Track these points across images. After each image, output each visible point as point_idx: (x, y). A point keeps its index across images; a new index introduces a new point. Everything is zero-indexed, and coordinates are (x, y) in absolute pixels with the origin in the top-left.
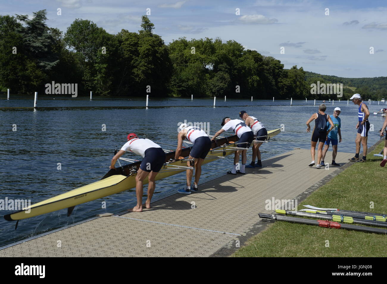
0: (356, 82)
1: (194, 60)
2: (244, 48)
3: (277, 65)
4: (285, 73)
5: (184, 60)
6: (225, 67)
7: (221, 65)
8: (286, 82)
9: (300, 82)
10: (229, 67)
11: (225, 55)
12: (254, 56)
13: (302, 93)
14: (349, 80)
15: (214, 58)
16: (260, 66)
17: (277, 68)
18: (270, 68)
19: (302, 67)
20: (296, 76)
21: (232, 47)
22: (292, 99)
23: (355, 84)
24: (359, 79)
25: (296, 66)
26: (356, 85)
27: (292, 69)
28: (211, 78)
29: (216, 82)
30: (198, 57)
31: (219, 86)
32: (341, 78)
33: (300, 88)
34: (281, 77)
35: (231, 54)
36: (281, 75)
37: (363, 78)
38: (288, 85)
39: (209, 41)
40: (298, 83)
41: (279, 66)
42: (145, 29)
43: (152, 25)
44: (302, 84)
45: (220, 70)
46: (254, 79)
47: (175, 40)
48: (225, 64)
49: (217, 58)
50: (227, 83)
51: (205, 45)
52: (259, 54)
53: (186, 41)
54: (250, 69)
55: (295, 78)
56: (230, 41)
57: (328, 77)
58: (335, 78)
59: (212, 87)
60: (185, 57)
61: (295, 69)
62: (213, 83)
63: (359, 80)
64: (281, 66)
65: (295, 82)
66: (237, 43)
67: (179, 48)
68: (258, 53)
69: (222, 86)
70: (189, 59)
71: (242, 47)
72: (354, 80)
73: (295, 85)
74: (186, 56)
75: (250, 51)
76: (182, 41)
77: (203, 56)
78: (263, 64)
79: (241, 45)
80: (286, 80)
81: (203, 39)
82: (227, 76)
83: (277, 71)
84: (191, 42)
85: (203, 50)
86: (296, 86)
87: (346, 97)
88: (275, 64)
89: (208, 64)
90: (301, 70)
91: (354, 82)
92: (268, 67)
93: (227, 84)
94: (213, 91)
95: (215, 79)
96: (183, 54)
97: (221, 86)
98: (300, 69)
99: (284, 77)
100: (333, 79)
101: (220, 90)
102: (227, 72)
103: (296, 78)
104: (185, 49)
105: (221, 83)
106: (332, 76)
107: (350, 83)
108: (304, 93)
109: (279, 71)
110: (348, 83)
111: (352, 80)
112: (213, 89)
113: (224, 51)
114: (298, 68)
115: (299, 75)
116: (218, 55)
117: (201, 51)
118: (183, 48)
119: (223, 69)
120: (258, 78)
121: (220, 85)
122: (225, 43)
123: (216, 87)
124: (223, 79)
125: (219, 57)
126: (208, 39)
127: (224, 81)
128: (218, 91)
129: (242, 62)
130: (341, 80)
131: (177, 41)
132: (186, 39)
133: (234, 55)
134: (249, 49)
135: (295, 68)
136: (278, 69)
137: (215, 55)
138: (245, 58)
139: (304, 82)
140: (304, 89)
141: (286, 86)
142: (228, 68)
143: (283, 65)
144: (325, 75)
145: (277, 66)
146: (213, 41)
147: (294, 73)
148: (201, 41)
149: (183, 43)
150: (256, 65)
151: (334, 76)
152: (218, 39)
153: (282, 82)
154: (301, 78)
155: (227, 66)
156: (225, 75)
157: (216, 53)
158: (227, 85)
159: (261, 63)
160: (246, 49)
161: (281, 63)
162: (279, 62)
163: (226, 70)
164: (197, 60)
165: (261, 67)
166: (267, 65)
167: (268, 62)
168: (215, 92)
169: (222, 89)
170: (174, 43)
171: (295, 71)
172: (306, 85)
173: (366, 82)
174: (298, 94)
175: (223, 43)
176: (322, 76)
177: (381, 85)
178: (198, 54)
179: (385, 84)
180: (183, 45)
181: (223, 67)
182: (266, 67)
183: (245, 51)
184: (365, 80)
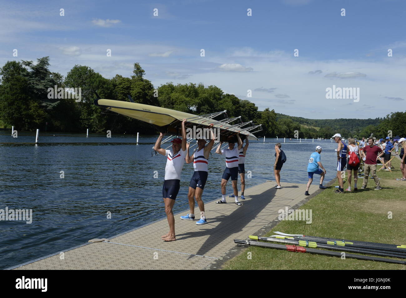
1: (180, 102)
2: (223, 93)
4: (259, 115)
5: (171, 102)
7: (203, 107)
9: (272, 122)
10: (210, 109)
11: (207, 98)
12: (232, 99)
13: (273, 132)
14: (314, 121)
15: (197, 101)
17: (252, 110)
18: (245, 110)
20: (268, 117)
21: (213, 91)
22: (265, 137)
24: (322, 120)
25: (269, 108)
26: (320, 125)
27: (265, 111)
30: (183, 100)
32: (307, 120)
33: (272, 128)
34: (255, 118)
35: (212, 98)
36: (255, 117)
37: (325, 120)
39: (193, 86)
40: (270, 123)
42: (137, 75)
43: (143, 71)
44: (273, 124)
45: (202, 111)
47: (163, 85)
48: (206, 106)
49: (200, 101)
51: (189, 89)
52: (236, 98)
53: (173, 86)
54: (229, 111)
55: (267, 119)
56: (211, 86)
57: (296, 118)
58: (302, 120)
60: (171, 100)
65: (267, 122)
66: (217, 88)
67: (166, 91)
68: (236, 97)
70: (175, 101)
71: (221, 91)
72: (318, 121)
73: (267, 125)
74: (173, 99)
75: (228, 95)
76: (169, 85)
77: (187, 99)
78: (240, 106)
80: (260, 121)
81: (188, 84)
83: (252, 112)
84: (178, 86)
85: (188, 94)
86: (269, 126)
87: (312, 135)
88: (251, 107)
89: (192, 106)
90: (273, 112)
91: (318, 123)
92: (244, 109)
96: (170, 97)
98: (272, 111)
99: (258, 118)
100: (300, 120)
103: (269, 119)
104: (172, 92)
106: (299, 117)
107: (314, 123)
108: (276, 132)
109: (254, 113)
110: (313, 124)
111: (316, 121)
113: (206, 95)
114: (270, 110)
115: (271, 117)
116: (201, 98)
117: (186, 94)
118: (170, 91)
119: (205, 110)
122: (207, 88)
125: (202, 100)
126: (192, 84)
129: (222, 104)
130: (308, 121)
131: (164, 86)
132: (173, 84)
133: (215, 98)
134: (228, 93)
135: (267, 110)
136: (253, 111)
137: (198, 98)
138: (224, 101)
139: (276, 123)
140: (275, 128)
143: (257, 108)
144: (294, 116)
145: (252, 109)
146: (197, 86)
147: (267, 114)
148: (186, 86)
149: (170, 87)
150: (234, 107)
151: (301, 118)
152: (200, 84)
154: (273, 119)
155: (209, 108)
157: (199, 96)
159: (238, 106)
160: (225, 93)
161: (256, 106)
162: (254, 104)
163: (208, 111)
164: (182, 102)
165: (238, 109)
166: (243, 107)
167: (244, 104)
170: (162, 87)
171: (268, 113)
172: (277, 125)
173: (328, 123)
174: (270, 133)
175: (205, 88)
176: (291, 118)
177: (341, 125)
178: (183, 97)
179: (345, 125)
180: (170, 89)
181: (205, 109)
182: (242, 109)
183: (224, 95)
184: (327, 121)
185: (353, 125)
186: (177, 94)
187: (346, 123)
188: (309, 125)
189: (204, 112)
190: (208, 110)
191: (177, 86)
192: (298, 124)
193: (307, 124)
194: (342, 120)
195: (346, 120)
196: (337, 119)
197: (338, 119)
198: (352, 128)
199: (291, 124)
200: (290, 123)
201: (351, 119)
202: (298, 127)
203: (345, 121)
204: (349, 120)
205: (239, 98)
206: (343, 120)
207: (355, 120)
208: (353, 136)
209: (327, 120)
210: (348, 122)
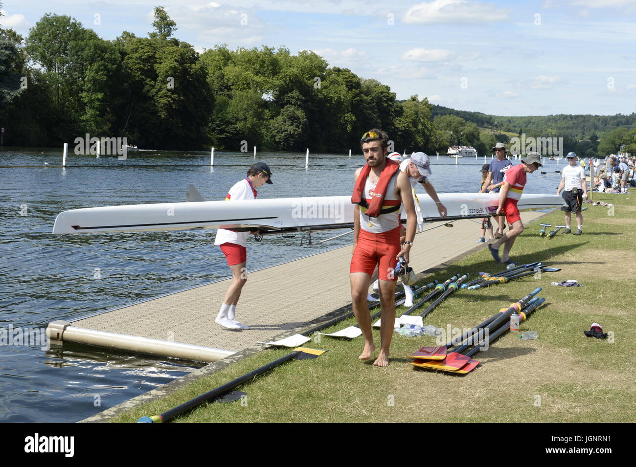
0: (517, 123)
1: (244, 84)
2: (327, 65)
3: (384, 94)
4: (399, 109)
5: (225, 85)
6: (297, 98)
7: (289, 94)
8: (400, 124)
9: (423, 124)
10: (304, 98)
11: (297, 76)
12: (346, 78)
14: (505, 120)
15: (277, 82)
16: (357, 95)
17: (384, 99)
18: (371, 100)
19: (426, 98)
20: (416, 113)
21: (307, 63)
23: (515, 127)
24: (522, 118)
25: (417, 96)
26: (516, 129)
27: (409, 100)
28: (272, 117)
29: (283, 124)
30: (249, 80)
31: (287, 131)
32: (491, 117)
33: (423, 135)
34: (391, 115)
35: (307, 75)
36: (391, 113)
37: (529, 117)
38: (403, 128)
39: (268, 52)
40: (420, 127)
41: (387, 96)
42: (161, 31)
43: (173, 24)
44: (426, 127)
45: (288, 102)
46: (346, 118)
47: (207, 50)
48: (295, 94)
49: (282, 82)
50: (301, 126)
51: (261, 58)
52: (354, 76)
53: (227, 52)
54: (339, 102)
55: (414, 117)
56: (305, 52)
57: (470, 115)
58: (480, 117)
59: (274, 133)
60: (226, 81)
61: (415, 102)
62: (276, 125)
63: (523, 120)
64: (391, 95)
65: (415, 124)
66: (316, 56)
67: (215, 63)
68: (353, 74)
69: (292, 132)
70: (234, 83)
71: (324, 62)
72: (514, 120)
73: (415, 129)
74: (229, 78)
75: (338, 71)
76: (220, 50)
77: (259, 79)
78: (361, 92)
79: (322, 59)
80: (400, 121)
81: (258, 48)
82: (300, 113)
83: (384, 105)
84: (237, 52)
85: (258, 67)
86: (417, 132)
88: (382, 93)
89: (267, 91)
90: (425, 103)
91: (513, 124)
92: (369, 98)
93: (302, 128)
94: (277, 140)
95: (280, 118)
96: (223, 76)
97: (290, 132)
98: (423, 101)
99: (397, 116)
100: (477, 118)
101: (288, 138)
102: (300, 106)
103: (417, 117)
104: (225, 65)
105: (291, 125)
107: (506, 125)
109: (388, 106)
110: (503, 125)
111: (510, 120)
112: (275, 136)
113: (295, 70)
115: (422, 113)
116: (285, 77)
117: (255, 69)
118: (222, 63)
119: (294, 101)
120: (354, 118)
121: (289, 130)
122: (297, 55)
123: (282, 132)
124: (293, 118)
125: (286, 80)
126: (266, 48)
127: (296, 122)
128: (286, 139)
129: (326, 88)
131: (210, 51)
132: (227, 48)
133: (312, 76)
134: (337, 67)
135: (414, 99)
136: (386, 102)
137: (279, 76)
138: (331, 82)
139: (431, 125)
141: (401, 131)
142: (302, 100)
143: (394, 94)
144: (463, 110)
145: (384, 96)
147: (413, 108)
148: (255, 51)
149: (223, 54)
150: (350, 96)
151: (479, 113)
152: (282, 47)
153: (393, 124)
154: (425, 117)
155: (301, 97)
156: (297, 112)
157: (280, 73)
158: (300, 130)
159: (357, 91)
160: (330, 67)
161: (391, 91)
162: (388, 88)
163: (299, 103)
164: (248, 84)
165: (357, 98)
166: (367, 94)
167: (368, 87)
168: (281, 142)
169: (291, 136)
170: (205, 53)
171: (415, 105)
172: (434, 130)
173: (534, 123)
174: (420, 145)
175: (291, 55)
176: (458, 113)
177: (559, 129)
178: (250, 74)
179: (568, 128)
180: (222, 58)
181: (293, 98)
182: (366, 97)
183: (330, 70)
184: (533, 121)
185: (585, 128)
186: (238, 69)
187: (570, 123)
188: (495, 128)
189: (291, 104)
190: (297, 100)
191: (235, 51)
192: (474, 126)
193: (490, 127)
194: (564, 117)
195: (571, 116)
196: (552, 115)
197: (554, 115)
198: (583, 134)
199: (461, 128)
200: (461, 125)
201: (582, 116)
202: (476, 134)
203: (569, 119)
204: (577, 117)
205: (359, 76)
206: (564, 119)
207: (590, 116)
208: (586, 150)
209: (531, 118)
210: (576, 122)
